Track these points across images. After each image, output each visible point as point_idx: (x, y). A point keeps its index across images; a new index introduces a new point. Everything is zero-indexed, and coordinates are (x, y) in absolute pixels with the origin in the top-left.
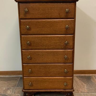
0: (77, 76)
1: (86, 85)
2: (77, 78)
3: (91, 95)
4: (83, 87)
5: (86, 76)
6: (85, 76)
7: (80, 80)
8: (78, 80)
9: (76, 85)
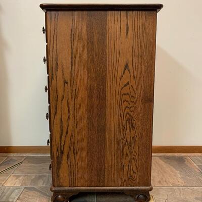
0: (160, 157)
1: (178, 172)
2: (160, 160)
3: (193, 190)
4: (175, 176)
5: (175, 157)
6: (173, 157)
7: (165, 162)
8: (164, 163)
9: (161, 172)
